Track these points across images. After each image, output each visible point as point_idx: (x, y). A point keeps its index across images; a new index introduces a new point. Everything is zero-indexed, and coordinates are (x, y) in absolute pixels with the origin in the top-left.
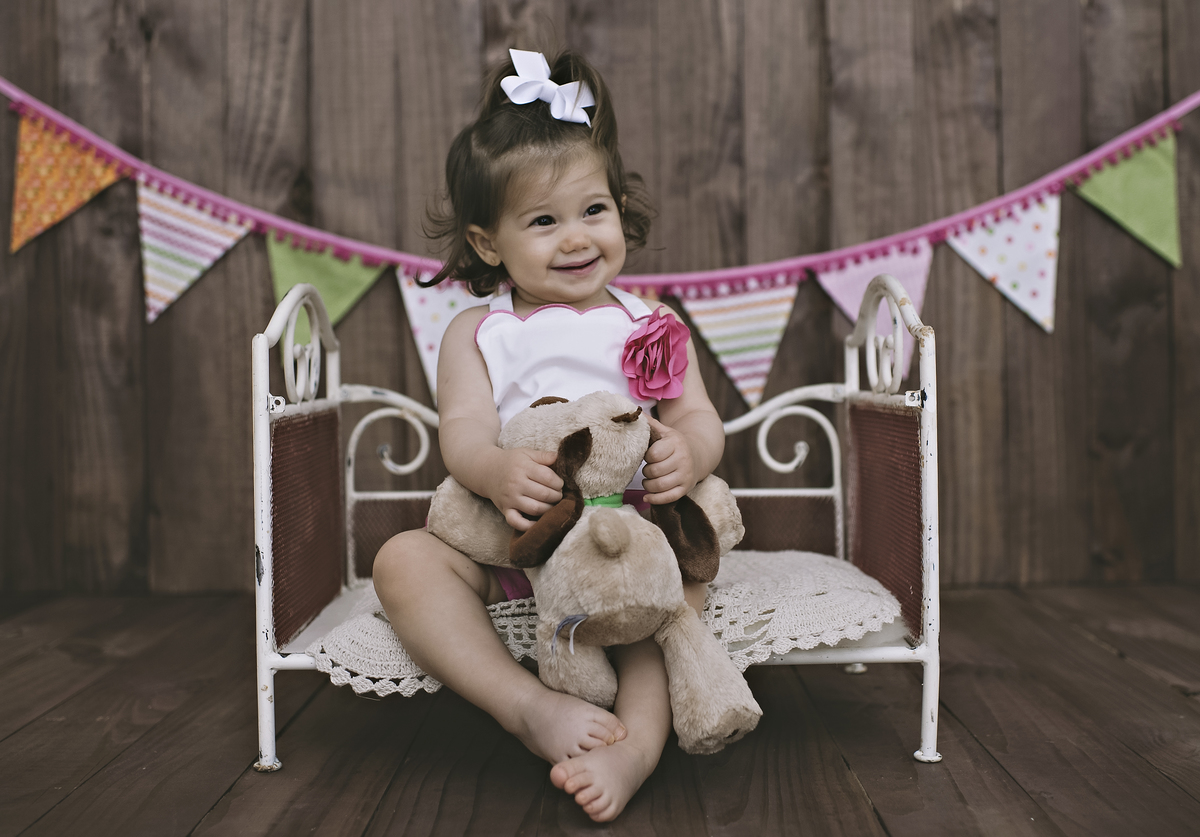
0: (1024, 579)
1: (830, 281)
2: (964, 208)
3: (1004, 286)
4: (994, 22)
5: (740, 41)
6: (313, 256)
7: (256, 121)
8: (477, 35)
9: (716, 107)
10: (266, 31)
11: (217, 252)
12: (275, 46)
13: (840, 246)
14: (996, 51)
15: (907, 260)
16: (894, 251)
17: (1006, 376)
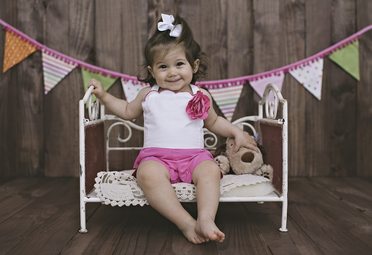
0: (311, 175)
1: (253, 84)
2: (294, 62)
3: (306, 86)
4: (304, 5)
5: (227, 10)
6: (95, 75)
7: (78, 33)
8: (146, 7)
9: (219, 30)
10: (81, 6)
11: (66, 73)
12: (84, 10)
13: (256, 73)
14: (304, 14)
15: (277, 78)
16: (273, 75)
17: (306, 113)
